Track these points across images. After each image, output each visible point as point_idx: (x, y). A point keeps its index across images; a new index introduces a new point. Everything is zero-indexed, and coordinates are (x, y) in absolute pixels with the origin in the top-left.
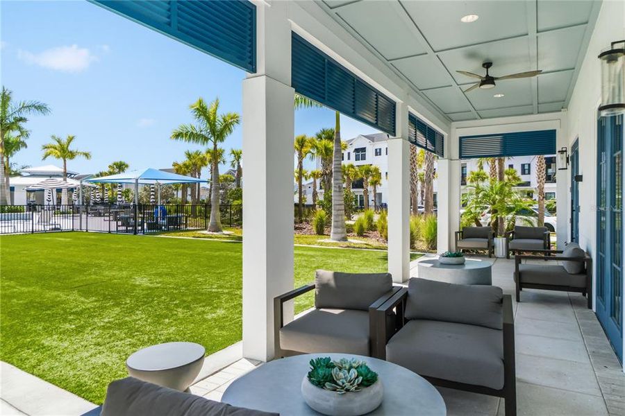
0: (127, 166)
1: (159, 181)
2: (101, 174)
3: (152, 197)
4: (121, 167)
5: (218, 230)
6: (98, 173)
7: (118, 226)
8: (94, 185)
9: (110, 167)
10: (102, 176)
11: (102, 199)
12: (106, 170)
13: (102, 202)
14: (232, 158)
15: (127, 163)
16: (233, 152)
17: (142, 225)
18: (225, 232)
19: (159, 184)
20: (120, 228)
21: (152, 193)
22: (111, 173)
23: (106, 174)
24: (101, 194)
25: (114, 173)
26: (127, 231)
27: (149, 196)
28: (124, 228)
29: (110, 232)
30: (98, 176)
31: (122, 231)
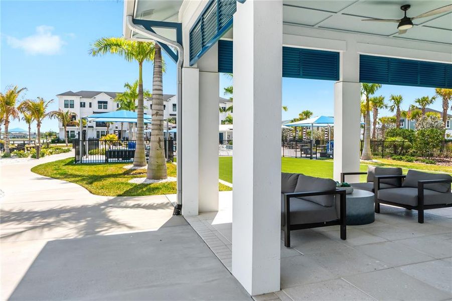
0: (311, 114)
1: (329, 124)
2: (295, 120)
3: (326, 135)
4: (307, 114)
5: (368, 159)
6: (293, 119)
7: (301, 154)
8: (290, 128)
9: (300, 115)
10: (295, 121)
11: (295, 137)
12: (298, 117)
13: (294, 139)
14: (392, 103)
15: (311, 111)
16: (393, 98)
17: (316, 154)
18: (374, 160)
19: (330, 126)
20: (303, 155)
21: (326, 133)
22: (301, 119)
23: (298, 120)
24: (294, 134)
25: (303, 119)
26: (307, 157)
27: (323, 135)
28: (305, 155)
29: (296, 157)
30: (292, 121)
31: (304, 157)
